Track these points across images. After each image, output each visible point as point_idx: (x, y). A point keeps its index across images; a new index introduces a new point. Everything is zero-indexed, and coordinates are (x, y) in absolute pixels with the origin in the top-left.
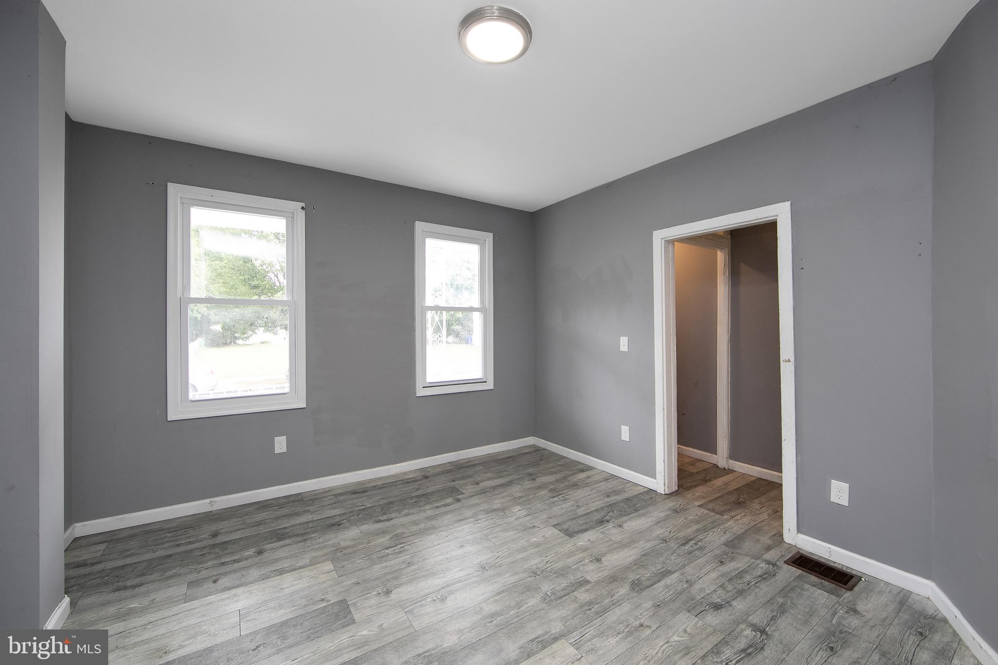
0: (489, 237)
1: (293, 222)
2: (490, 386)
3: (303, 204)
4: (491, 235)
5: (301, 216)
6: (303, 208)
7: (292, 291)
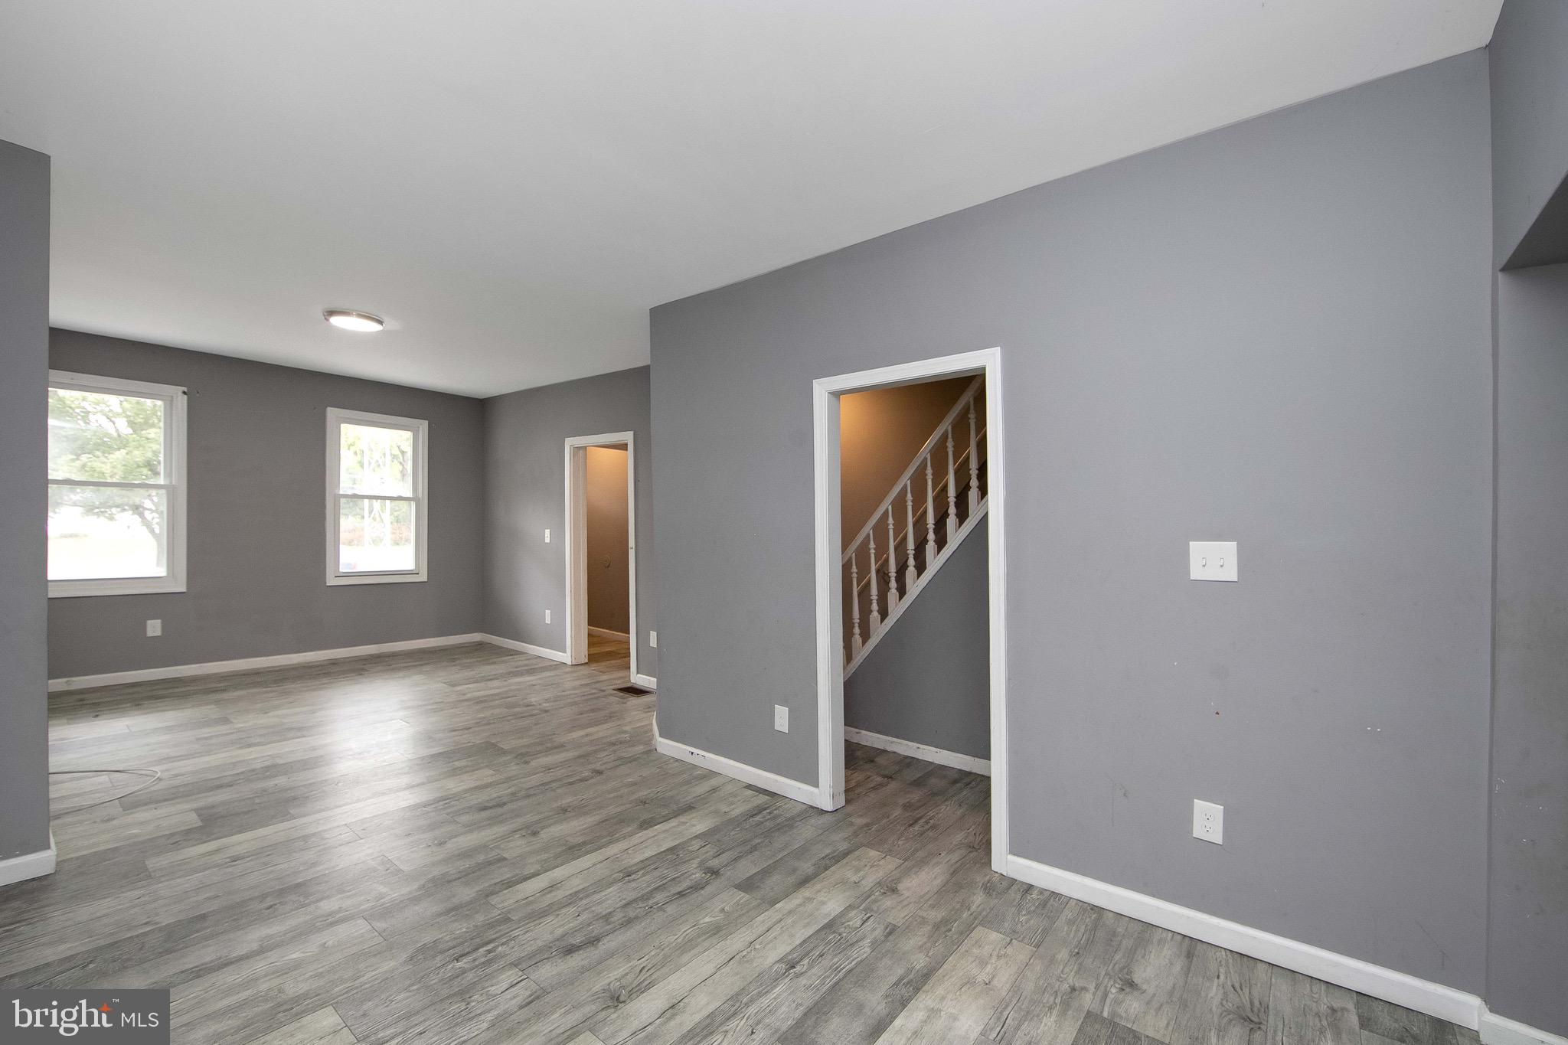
0: (424, 425)
1: (171, 405)
2: (423, 577)
3: (185, 389)
4: (426, 423)
5: (182, 402)
6: (184, 393)
7: (169, 475)
